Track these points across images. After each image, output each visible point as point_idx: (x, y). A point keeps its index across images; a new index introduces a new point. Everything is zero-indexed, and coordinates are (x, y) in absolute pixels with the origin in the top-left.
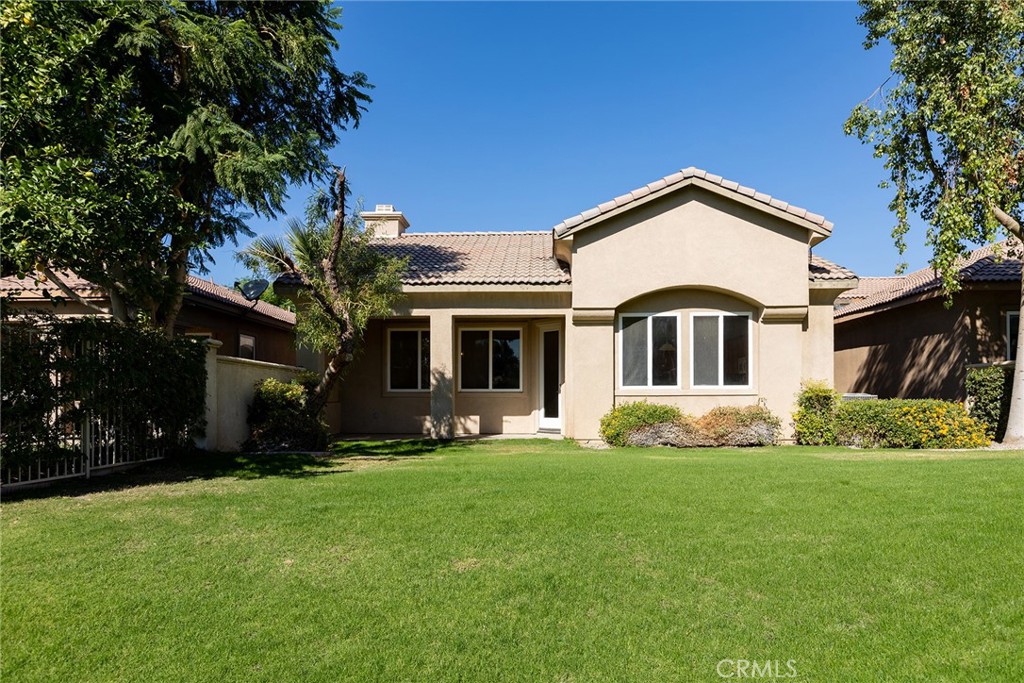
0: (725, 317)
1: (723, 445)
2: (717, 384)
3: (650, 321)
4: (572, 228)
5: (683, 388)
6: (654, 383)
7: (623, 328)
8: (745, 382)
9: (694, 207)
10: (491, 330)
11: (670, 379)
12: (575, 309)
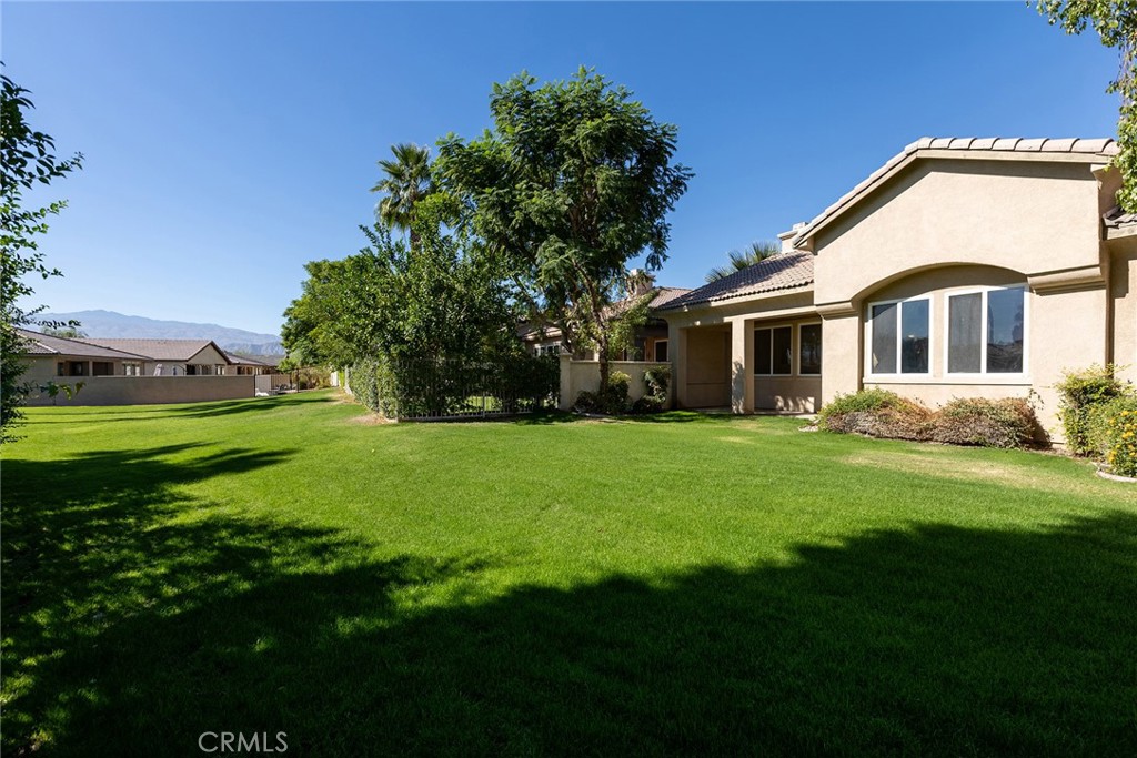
0: (989, 292)
1: (927, 440)
2: (979, 371)
3: (899, 306)
4: (804, 235)
5: (934, 376)
6: (904, 371)
7: (873, 317)
8: (1019, 369)
9: (933, 178)
10: (772, 328)
11: (921, 365)
12: (817, 305)
